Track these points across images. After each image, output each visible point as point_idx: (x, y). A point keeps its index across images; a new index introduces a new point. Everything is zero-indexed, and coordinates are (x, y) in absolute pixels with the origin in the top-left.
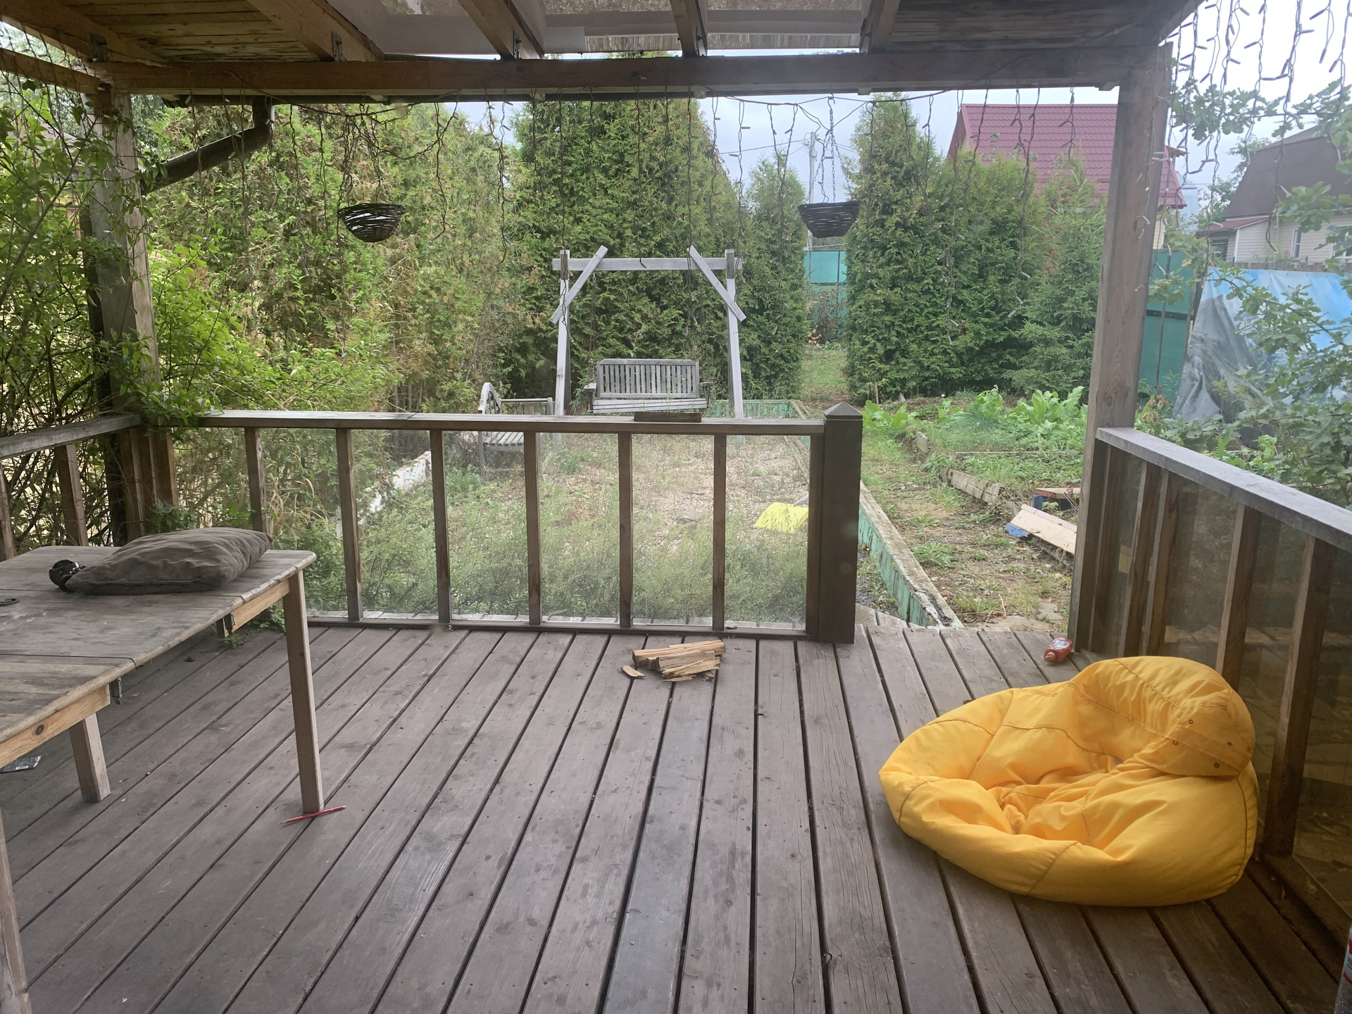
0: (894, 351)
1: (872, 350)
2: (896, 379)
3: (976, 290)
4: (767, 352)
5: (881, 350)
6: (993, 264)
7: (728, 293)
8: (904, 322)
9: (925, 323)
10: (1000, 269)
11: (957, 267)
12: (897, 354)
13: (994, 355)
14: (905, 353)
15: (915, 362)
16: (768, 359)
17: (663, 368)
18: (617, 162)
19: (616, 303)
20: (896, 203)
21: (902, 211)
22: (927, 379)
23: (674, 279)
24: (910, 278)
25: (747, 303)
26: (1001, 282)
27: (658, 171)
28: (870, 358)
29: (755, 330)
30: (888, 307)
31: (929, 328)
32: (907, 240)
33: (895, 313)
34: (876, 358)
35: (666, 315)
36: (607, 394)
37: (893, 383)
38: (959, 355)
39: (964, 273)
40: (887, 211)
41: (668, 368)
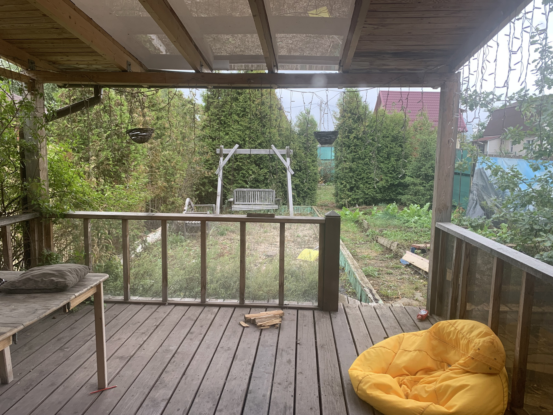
0: (354, 187)
1: (345, 186)
2: (354, 198)
3: (386, 163)
4: (303, 187)
5: (348, 186)
6: (393, 153)
7: (287, 163)
8: (358, 176)
9: (366, 176)
10: (395, 155)
11: (378, 154)
12: (355, 188)
13: (394, 189)
14: (358, 188)
15: (362, 191)
16: (303, 190)
17: (261, 192)
18: (243, 111)
19: (242, 167)
20: (354, 129)
21: (356, 132)
22: (367, 198)
23: (265, 157)
24: (359, 158)
25: (295, 167)
26: (396, 160)
27: (259, 115)
28: (344, 190)
29: (298, 178)
30: (351, 170)
31: (368, 178)
32: (358, 143)
33: (354, 172)
34: (346, 190)
35: (262, 171)
36: (238, 203)
37: (353, 200)
38: (380, 189)
39: (381, 157)
40: (350, 132)
41: (263, 192)
